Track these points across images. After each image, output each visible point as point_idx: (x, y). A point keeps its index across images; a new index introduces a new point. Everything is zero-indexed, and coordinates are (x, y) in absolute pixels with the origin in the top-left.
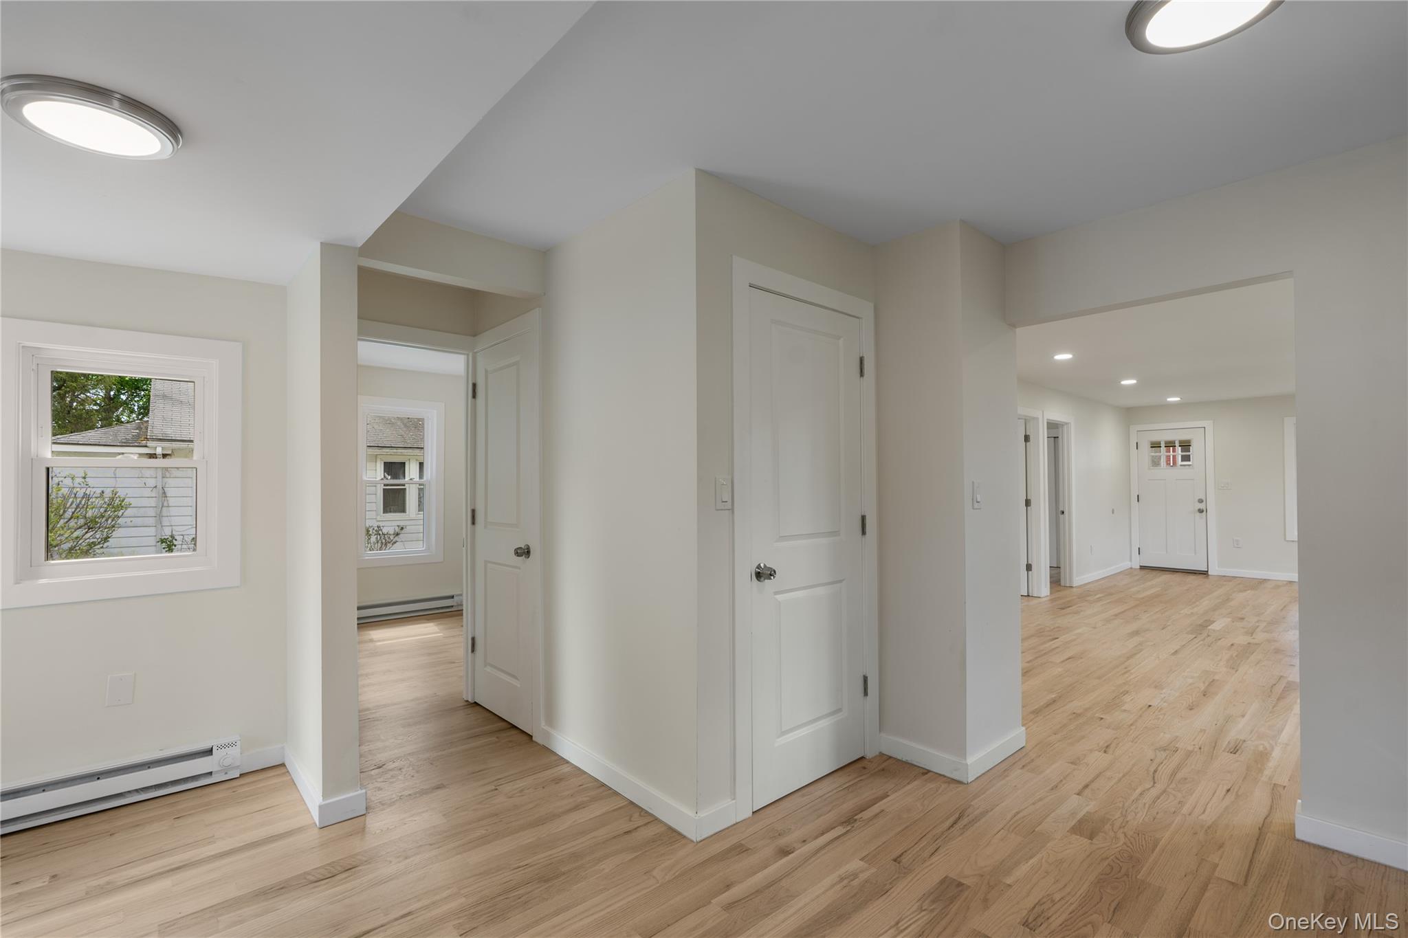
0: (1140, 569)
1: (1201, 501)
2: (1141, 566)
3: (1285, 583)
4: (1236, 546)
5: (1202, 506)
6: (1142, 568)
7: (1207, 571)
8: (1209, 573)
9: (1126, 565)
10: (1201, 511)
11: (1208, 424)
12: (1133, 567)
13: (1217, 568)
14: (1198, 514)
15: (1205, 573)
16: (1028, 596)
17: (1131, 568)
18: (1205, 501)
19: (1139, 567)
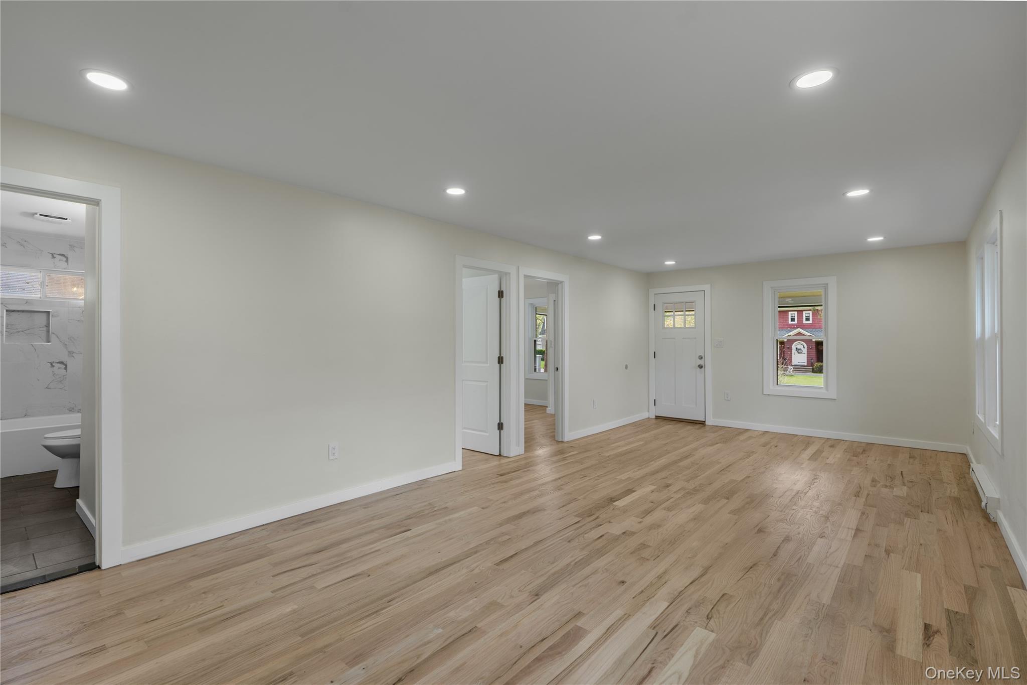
0: (656, 418)
1: (701, 358)
2: (656, 416)
3: (761, 433)
4: (726, 399)
5: (701, 362)
6: (657, 417)
7: (705, 421)
8: (706, 424)
9: (645, 415)
10: (701, 367)
11: (707, 287)
12: (650, 417)
13: (712, 419)
14: (699, 369)
15: (702, 423)
16: (500, 455)
17: (649, 418)
18: (704, 358)
19: (654, 417)
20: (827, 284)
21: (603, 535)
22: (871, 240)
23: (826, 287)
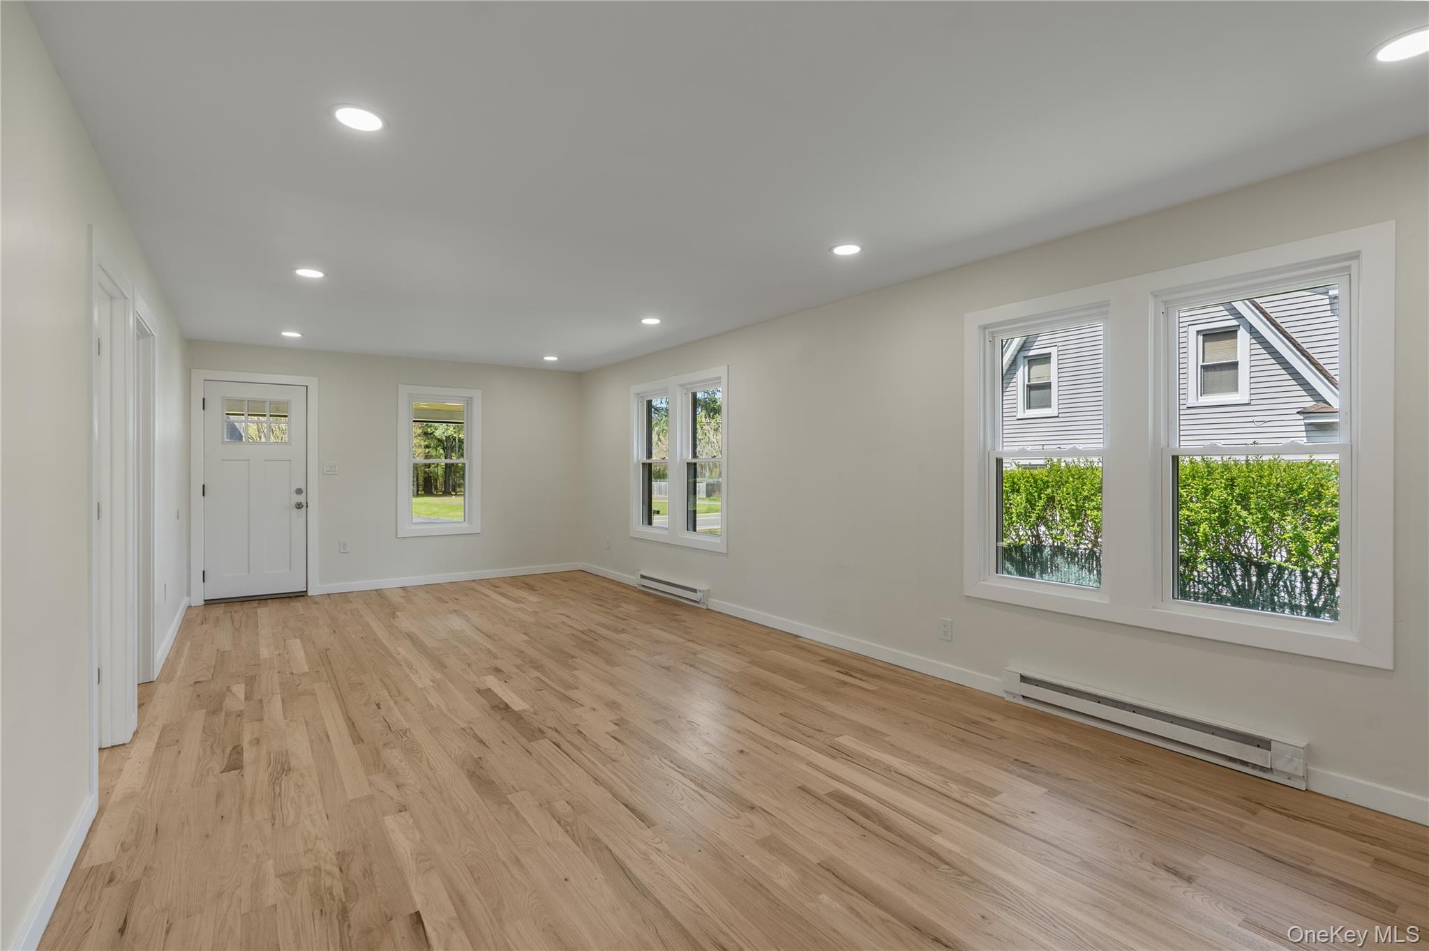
0: (206, 605)
1: (299, 491)
2: (205, 600)
4: (343, 551)
5: (301, 499)
6: (209, 603)
7: (306, 591)
8: (309, 594)
9: (183, 602)
10: (299, 506)
11: (312, 382)
12: (194, 604)
13: (321, 585)
14: (296, 511)
15: (301, 596)
17: (191, 606)
18: (305, 492)
19: (203, 603)
20: (471, 398)
21: (613, 737)
22: (547, 358)
23: (469, 401)
